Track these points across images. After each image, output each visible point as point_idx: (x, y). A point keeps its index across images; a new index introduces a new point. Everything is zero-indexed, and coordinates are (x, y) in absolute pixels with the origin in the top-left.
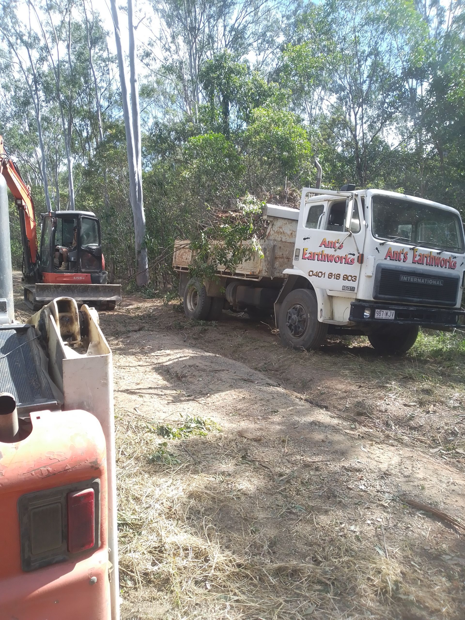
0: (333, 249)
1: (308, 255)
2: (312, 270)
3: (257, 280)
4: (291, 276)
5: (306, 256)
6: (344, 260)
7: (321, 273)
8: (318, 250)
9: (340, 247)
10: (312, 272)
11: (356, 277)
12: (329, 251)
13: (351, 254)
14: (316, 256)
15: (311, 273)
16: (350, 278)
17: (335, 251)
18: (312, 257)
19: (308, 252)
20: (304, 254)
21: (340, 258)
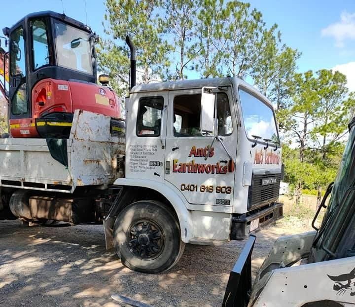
0: (203, 158)
1: (178, 168)
2: (184, 183)
3: (67, 192)
4: (126, 188)
5: (176, 169)
6: (215, 169)
7: (193, 185)
8: (188, 161)
9: (211, 154)
10: (184, 185)
11: (230, 188)
12: (200, 161)
13: (222, 162)
14: (187, 168)
15: (183, 187)
16: (224, 190)
17: (206, 159)
18: (182, 169)
19: (178, 164)
20: (175, 166)
21: (211, 168)
